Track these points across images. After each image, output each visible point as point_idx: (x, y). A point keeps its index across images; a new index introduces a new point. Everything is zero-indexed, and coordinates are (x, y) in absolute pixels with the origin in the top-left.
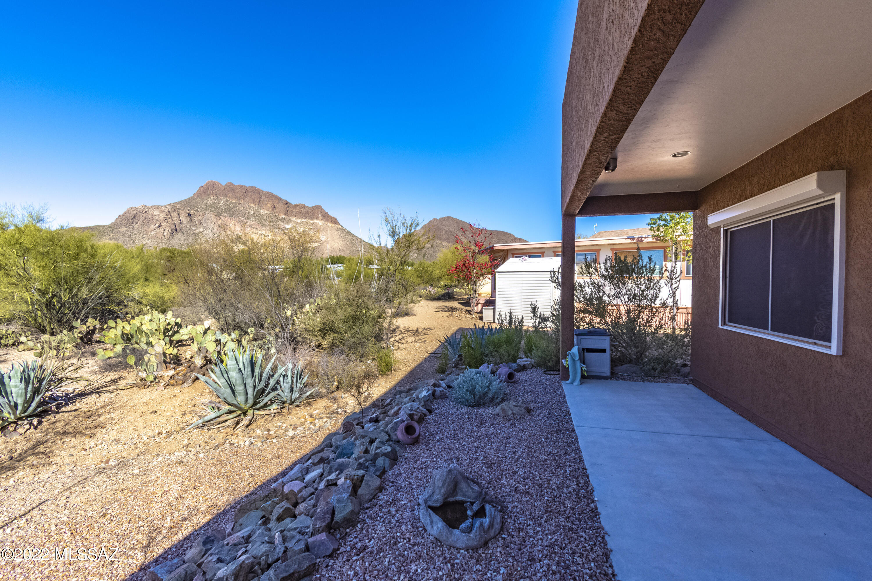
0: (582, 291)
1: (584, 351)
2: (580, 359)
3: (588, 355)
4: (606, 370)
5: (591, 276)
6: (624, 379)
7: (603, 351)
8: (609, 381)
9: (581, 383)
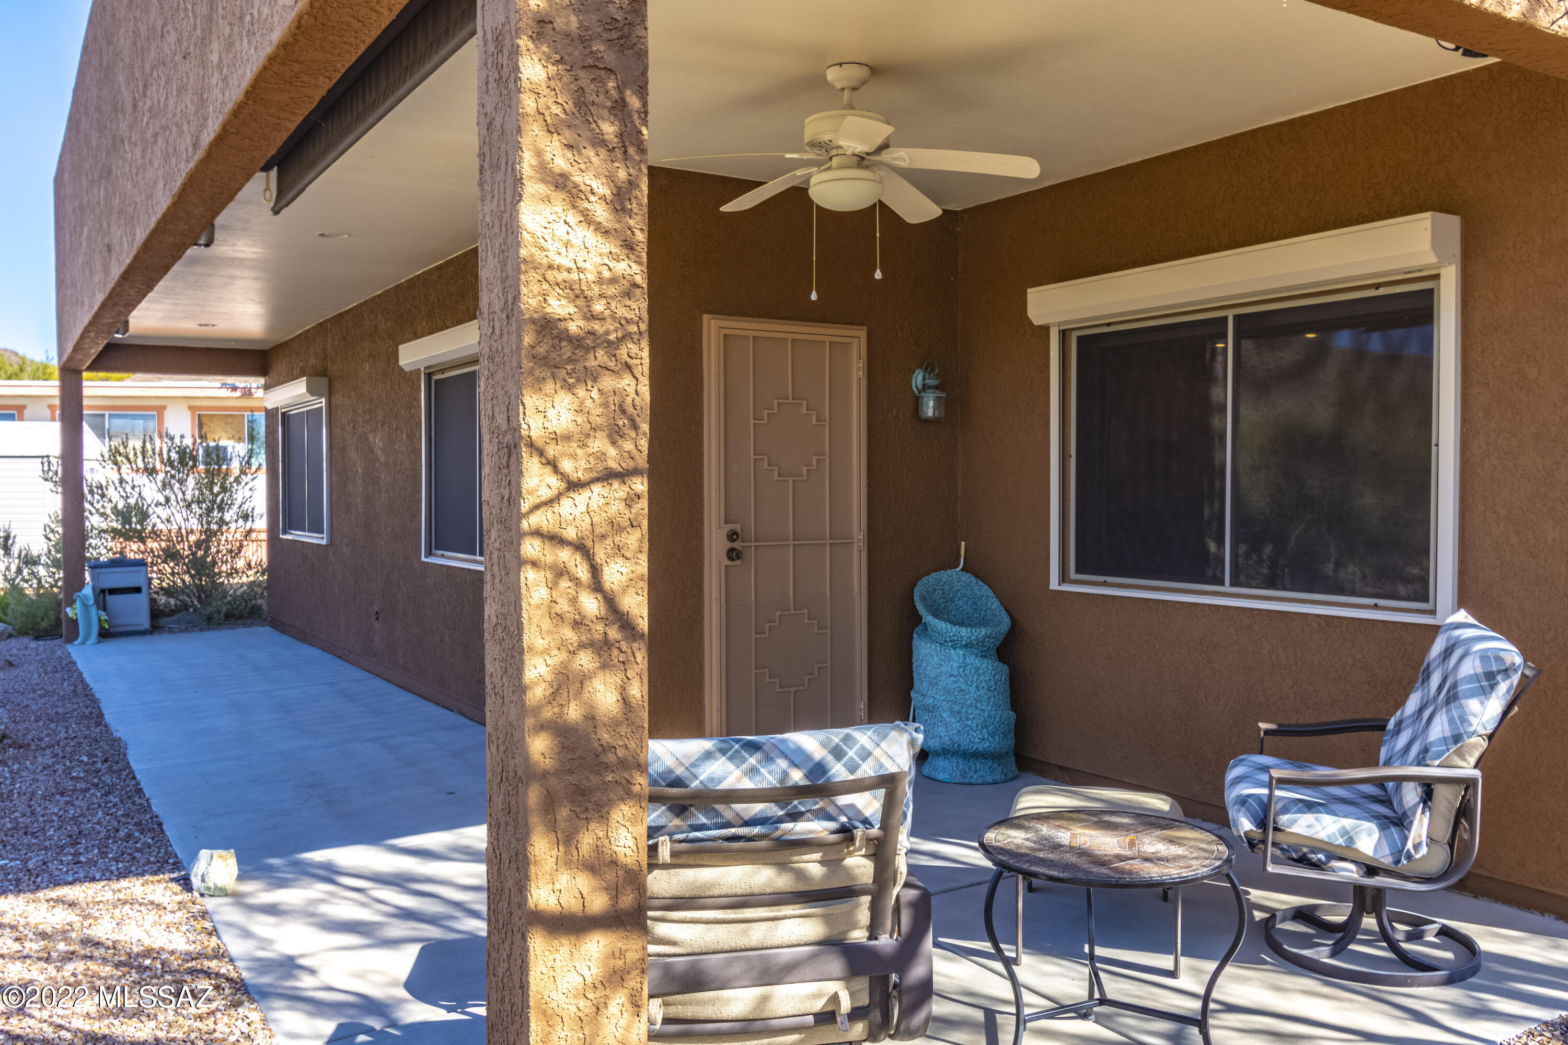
0: (103, 496)
1: (103, 594)
2: (96, 602)
3: (111, 599)
4: (144, 621)
5: (119, 469)
6: (171, 631)
7: (138, 590)
8: (148, 638)
9: (99, 642)
